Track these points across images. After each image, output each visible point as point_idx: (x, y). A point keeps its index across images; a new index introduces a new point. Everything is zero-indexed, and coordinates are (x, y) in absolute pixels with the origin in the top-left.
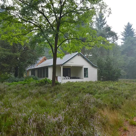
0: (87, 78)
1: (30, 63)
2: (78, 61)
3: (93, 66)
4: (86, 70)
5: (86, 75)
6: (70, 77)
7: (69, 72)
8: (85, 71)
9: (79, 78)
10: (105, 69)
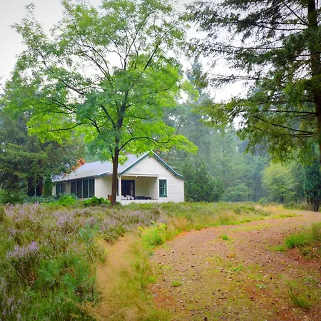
0: (165, 198)
1: (64, 171)
2: (149, 168)
3: (175, 175)
4: (163, 183)
5: (163, 192)
6: (134, 196)
7: (132, 187)
8: (160, 186)
9: (150, 198)
10: (195, 182)
